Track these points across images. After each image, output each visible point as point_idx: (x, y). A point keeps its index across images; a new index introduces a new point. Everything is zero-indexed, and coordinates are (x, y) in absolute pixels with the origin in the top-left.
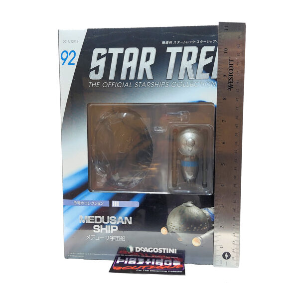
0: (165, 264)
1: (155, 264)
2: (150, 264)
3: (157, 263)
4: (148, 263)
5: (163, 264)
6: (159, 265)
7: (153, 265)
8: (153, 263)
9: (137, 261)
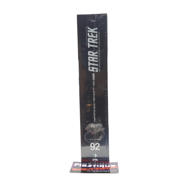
0: (106, 166)
1: (99, 167)
2: (96, 167)
3: (100, 166)
4: (94, 166)
5: (105, 167)
6: (102, 167)
7: (98, 167)
8: (98, 166)
9: (88, 165)
